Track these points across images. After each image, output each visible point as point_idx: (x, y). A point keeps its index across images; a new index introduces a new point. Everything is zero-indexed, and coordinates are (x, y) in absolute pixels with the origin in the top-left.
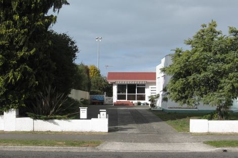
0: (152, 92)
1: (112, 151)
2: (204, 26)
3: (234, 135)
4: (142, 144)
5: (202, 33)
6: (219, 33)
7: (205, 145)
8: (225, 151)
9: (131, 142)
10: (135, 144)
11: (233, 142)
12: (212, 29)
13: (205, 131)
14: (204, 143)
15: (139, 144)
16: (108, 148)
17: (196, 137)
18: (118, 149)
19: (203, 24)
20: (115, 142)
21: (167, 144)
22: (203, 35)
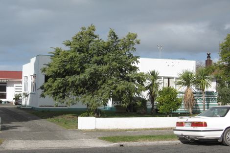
0: (17, 90)
1: (17, 149)
2: (84, 29)
3: (120, 131)
4: (43, 141)
5: (81, 36)
6: (96, 37)
7: (102, 141)
8: (122, 145)
9: (31, 139)
10: (35, 141)
11: (125, 137)
12: (90, 32)
13: (93, 128)
14: (99, 138)
15: (40, 142)
16: (12, 146)
17: (88, 133)
18: (23, 147)
19: (83, 27)
20: (15, 141)
21: (65, 141)
22: (81, 38)
